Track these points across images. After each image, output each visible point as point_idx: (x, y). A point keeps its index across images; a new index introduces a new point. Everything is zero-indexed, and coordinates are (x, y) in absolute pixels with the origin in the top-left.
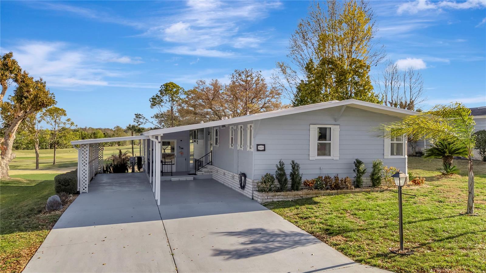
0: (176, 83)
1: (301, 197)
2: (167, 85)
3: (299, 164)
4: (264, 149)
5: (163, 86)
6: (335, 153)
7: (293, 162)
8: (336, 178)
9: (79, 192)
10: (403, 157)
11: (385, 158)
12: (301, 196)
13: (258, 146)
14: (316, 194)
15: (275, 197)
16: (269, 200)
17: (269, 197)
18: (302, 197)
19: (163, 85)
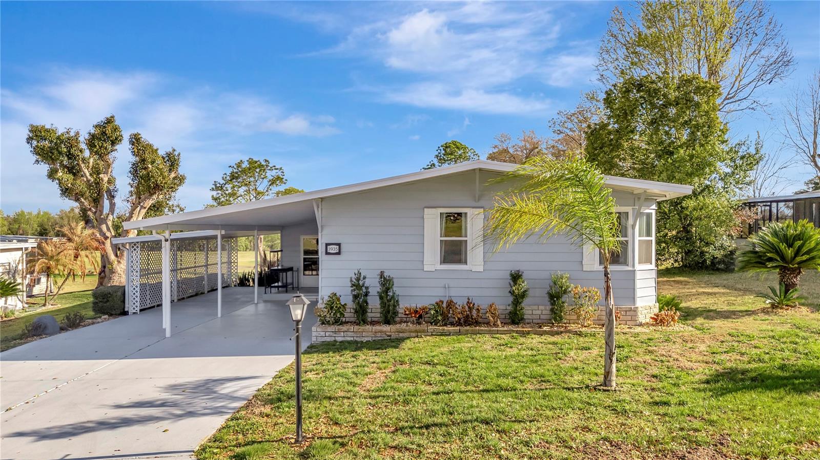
0: (461, 142)
1: (388, 336)
2: (446, 147)
3: (393, 278)
4: (338, 251)
5: (442, 148)
6: (476, 259)
7: (382, 275)
8: (470, 305)
9: (128, 312)
10: (630, 268)
11: (584, 270)
12: (387, 333)
13: (328, 247)
14: (416, 331)
15: (339, 334)
16: (328, 339)
17: (327, 334)
18: (390, 336)
19: (442, 146)
